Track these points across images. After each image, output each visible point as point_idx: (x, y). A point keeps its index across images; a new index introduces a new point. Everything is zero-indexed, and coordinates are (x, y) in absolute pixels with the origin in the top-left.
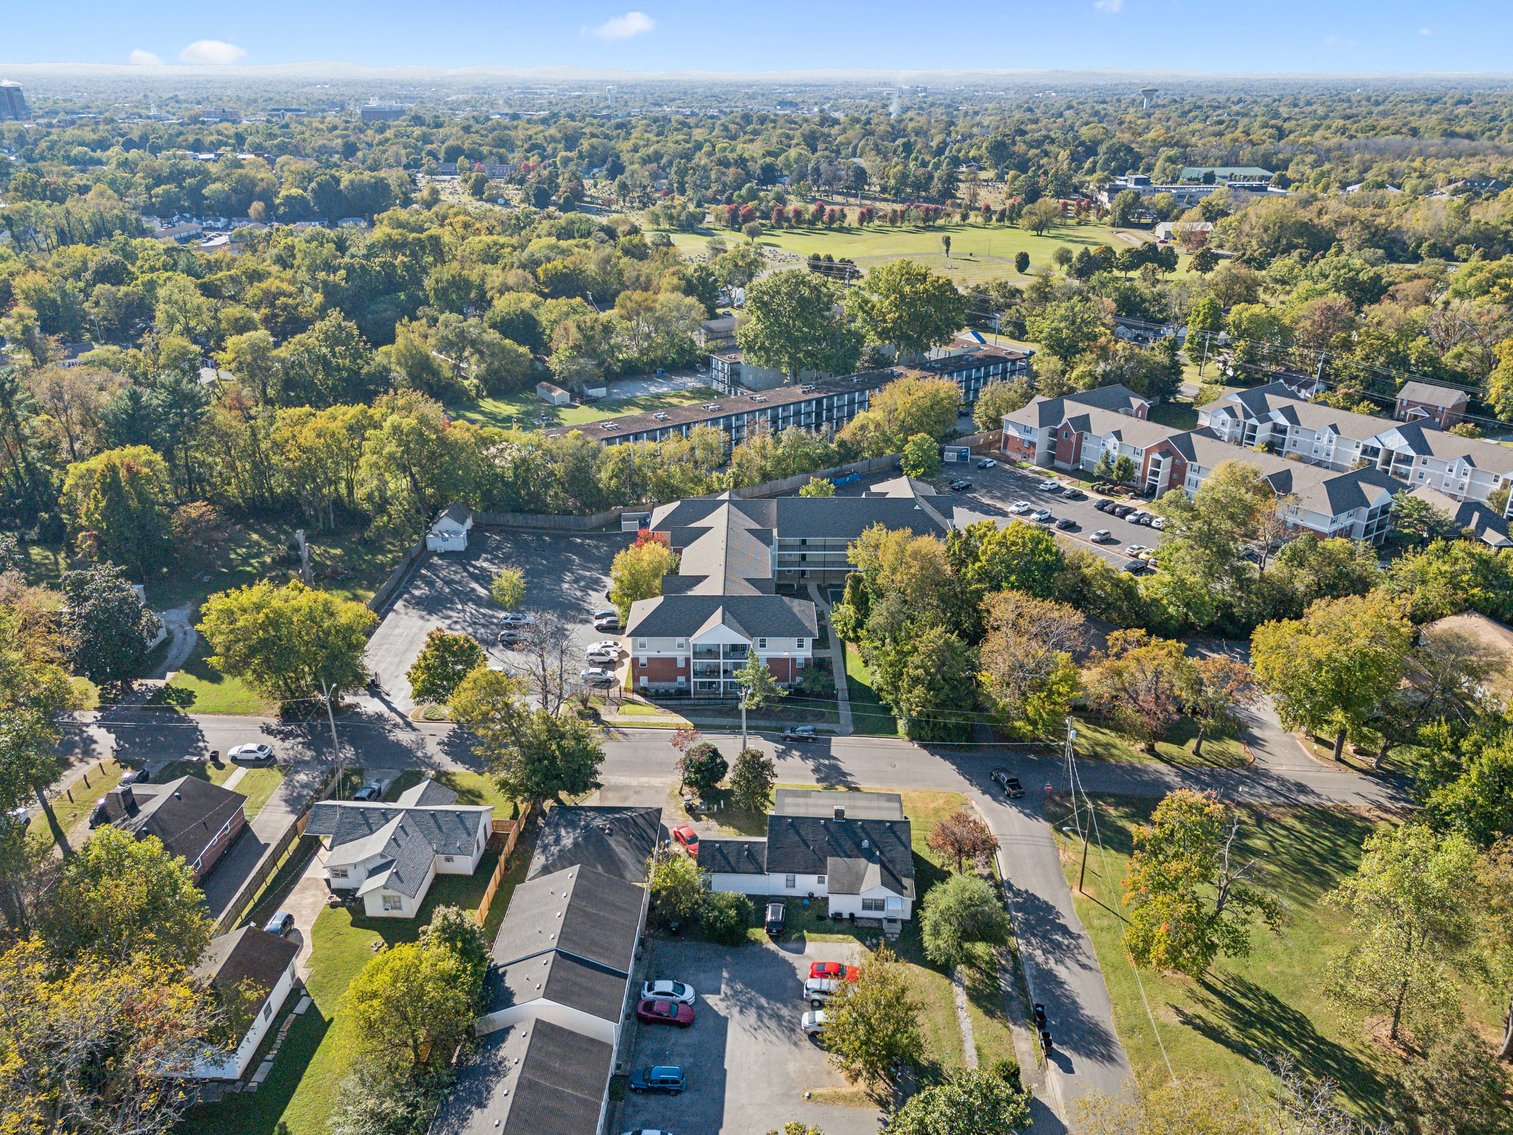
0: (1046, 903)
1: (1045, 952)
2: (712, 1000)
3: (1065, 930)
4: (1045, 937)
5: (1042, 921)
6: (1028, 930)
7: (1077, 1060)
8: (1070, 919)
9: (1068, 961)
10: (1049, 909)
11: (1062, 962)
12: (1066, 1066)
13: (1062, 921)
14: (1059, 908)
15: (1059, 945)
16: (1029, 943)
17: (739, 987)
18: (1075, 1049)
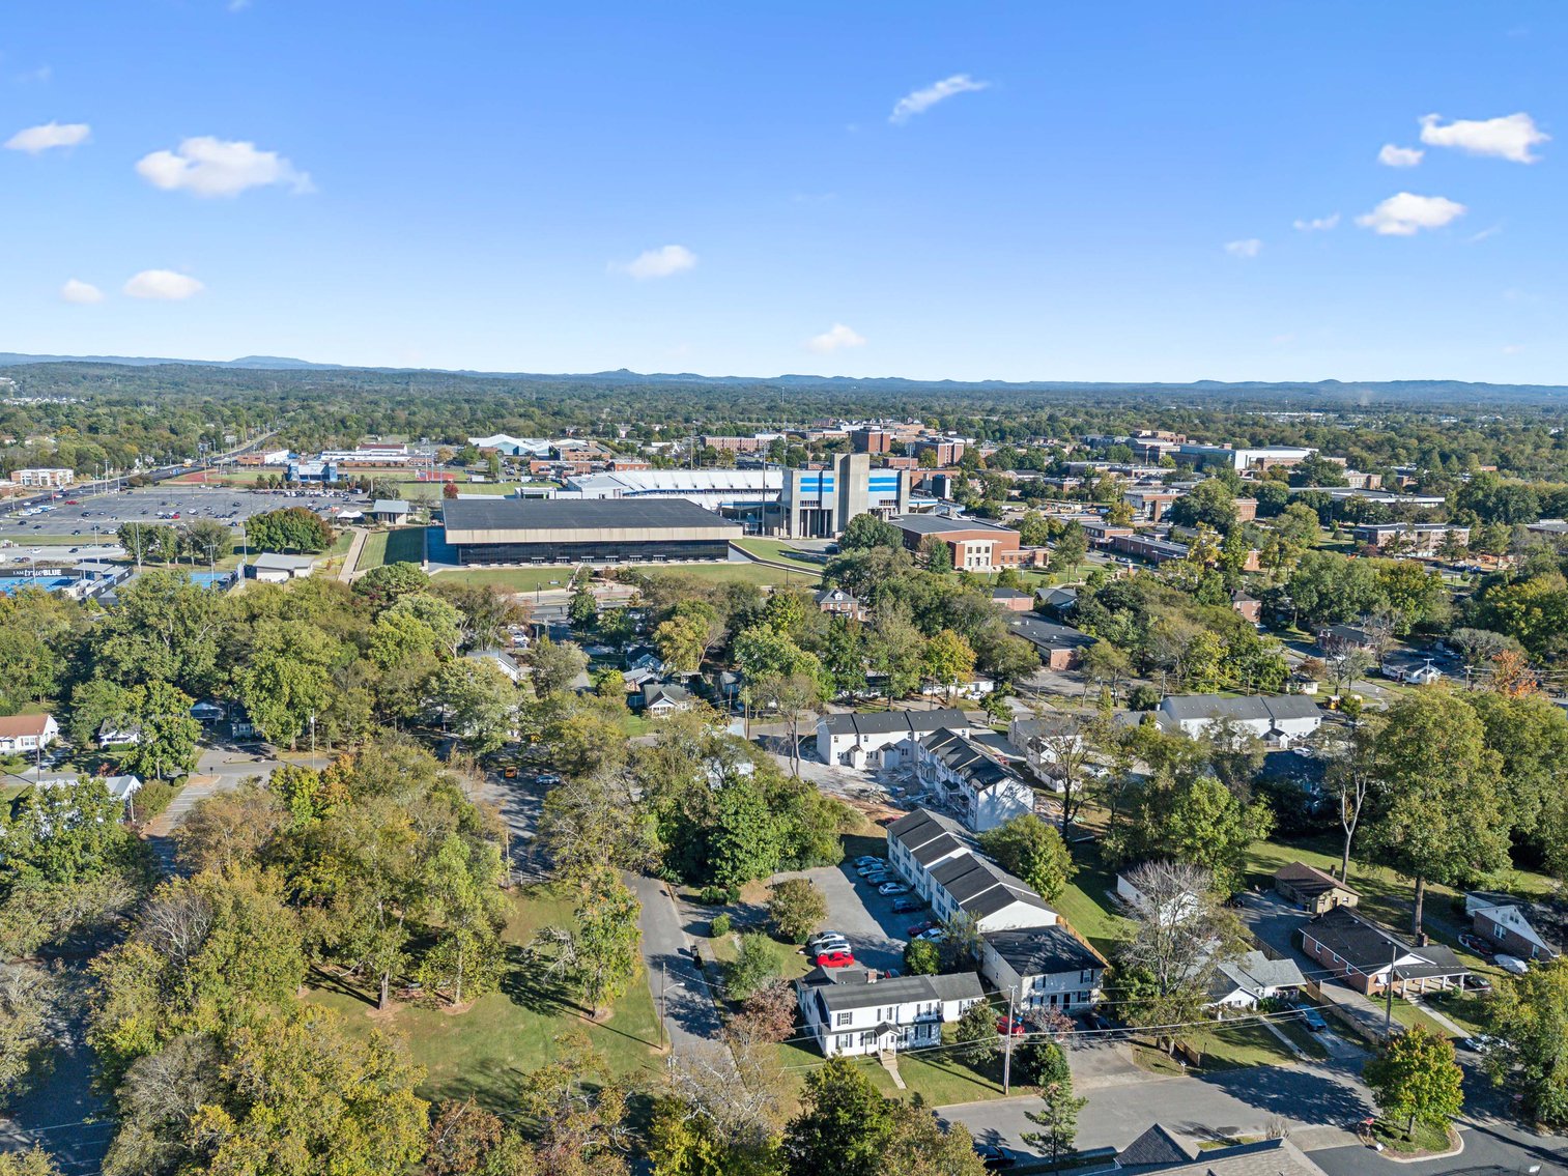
0: (691, 1032)
1: (694, 1001)
2: (905, 944)
3: (677, 1017)
4: (693, 1010)
5: (692, 1021)
6: (707, 1012)
7: (676, 953)
8: (673, 1025)
9: (677, 998)
10: (690, 1029)
11: (681, 997)
12: (681, 951)
13: (679, 1023)
14: (682, 1031)
15: (682, 1006)
16: (705, 1005)
17: (893, 952)
18: (674, 958)
